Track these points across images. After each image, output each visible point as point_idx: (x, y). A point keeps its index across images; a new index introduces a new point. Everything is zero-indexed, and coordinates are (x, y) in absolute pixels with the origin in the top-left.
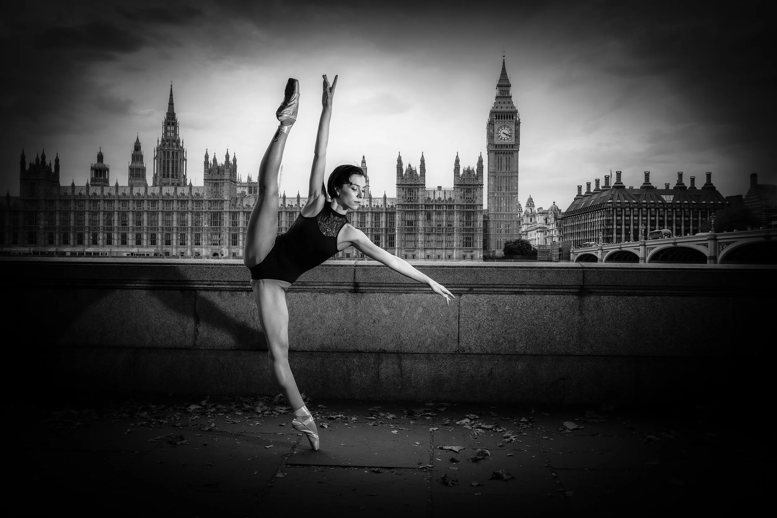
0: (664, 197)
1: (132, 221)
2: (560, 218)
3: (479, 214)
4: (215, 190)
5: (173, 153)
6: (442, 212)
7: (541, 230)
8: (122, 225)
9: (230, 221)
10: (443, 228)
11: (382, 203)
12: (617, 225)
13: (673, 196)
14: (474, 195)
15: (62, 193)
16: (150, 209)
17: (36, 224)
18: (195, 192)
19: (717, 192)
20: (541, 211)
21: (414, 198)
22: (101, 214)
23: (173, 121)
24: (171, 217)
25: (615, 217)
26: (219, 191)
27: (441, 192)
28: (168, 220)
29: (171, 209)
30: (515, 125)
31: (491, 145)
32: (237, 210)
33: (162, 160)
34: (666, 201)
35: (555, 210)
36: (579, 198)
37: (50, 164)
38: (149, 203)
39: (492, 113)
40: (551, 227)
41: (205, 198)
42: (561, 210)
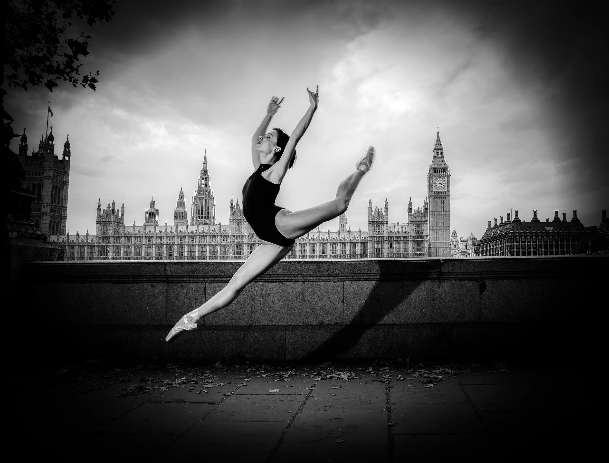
0: (547, 228)
1: (176, 252)
2: (476, 244)
3: (426, 242)
4: (238, 227)
5: (206, 200)
6: (400, 242)
7: (463, 253)
8: (169, 255)
9: (248, 251)
10: (401, 253)
11: (358, 236)
12: (517, 249)
13: (553, 227)
14: (422, 229)
15: (126, 231)
16: (190, 242)
17: (106, 256)
18: (223, 230)
19: (581, 224)
20: (462, 240)
21: (380, 232)
22: (154, 247)
23: (206, 176)
24: (205, 248)
25: (515, 243)
26: (241, 228)
27: (399, 226)
28: (203, 251)
29: (205, 242)
30: (447, 177)
31: (431, 192)
32: (254, 243)
33: (198, 206)
34: (548, 231)
35: (473, 239)
36: (489, 230)
37: (118, 210)
38: (189, 238)
39: (431, 168)
40: (470, 252)
41: (230, 234)
42: (477, 239)
